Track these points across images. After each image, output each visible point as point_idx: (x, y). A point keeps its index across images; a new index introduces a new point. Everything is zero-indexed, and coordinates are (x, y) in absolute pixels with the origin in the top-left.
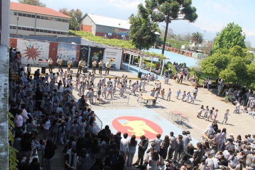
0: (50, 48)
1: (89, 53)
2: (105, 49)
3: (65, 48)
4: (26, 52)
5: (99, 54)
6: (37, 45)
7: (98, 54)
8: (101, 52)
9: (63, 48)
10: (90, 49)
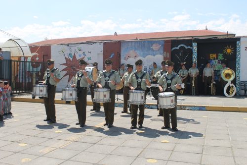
0: (104, 54)
1: (195, 56)
2: (239, 39)
3: (138, 52)
4: (65, 67)
5: (225, 56)
6: (81, 53)
7: (221, 57)
8: (229, 51)
9: (132, 53)
10: (195, 45)
